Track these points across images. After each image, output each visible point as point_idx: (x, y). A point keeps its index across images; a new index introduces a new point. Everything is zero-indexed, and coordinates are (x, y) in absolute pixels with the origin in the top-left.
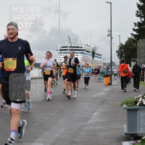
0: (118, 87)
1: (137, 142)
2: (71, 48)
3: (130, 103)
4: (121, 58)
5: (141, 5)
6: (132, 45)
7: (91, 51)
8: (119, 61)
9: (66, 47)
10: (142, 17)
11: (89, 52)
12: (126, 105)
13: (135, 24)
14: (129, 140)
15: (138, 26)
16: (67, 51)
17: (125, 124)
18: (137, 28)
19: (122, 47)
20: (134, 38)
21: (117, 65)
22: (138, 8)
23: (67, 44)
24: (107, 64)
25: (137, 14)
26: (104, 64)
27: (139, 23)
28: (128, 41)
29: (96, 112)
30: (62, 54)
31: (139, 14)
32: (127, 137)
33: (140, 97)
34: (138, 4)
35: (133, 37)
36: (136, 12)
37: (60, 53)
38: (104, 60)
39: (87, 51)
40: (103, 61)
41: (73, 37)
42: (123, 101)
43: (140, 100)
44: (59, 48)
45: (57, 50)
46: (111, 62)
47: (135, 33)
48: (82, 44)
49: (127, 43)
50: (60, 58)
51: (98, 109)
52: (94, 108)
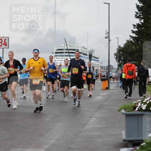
0: (115, 91)
1: (135, 149)
2: (67, 51)
3: (128, 108)
4: (119, 61)
5: (140, 6)
6: (131, 48)
7: (88, 54)
8: (117, 64)
9: (62, 50)
10: (141, 19)
11: (86, 55)
12: (124, 110)
13: (134, 26)
14: (127, 146)
15: (137, 28)
16: (63, 54)
17: (123, 130)
18: (136, 30)
19: (120, 50)
20: (133, 40)
21: (115, 69)
22: (137, 9)
23: (63, 46)
24: (104, 67)
25: (136, 15)
26: (102, 67)
27: (138, 25)
28: (126, 43)
29: (93, 118)
30: (58, 57)
31: (138, 15)
32: (125, 143)
33: (139, 102)
34: (137, 4)
35: (131, 40)
36: (136, 14)
37: (56, 56)
38: (101, 63)
39: (84, 54)
40: (100, 65)
41: (69, 39)
42: (121, 105)
43: (139, 105)
44: (55, 51)
45: (53, 53)
46: (109, 65)
47: (134, 35)
48: (78, 47)
49: (125, 45)
50: (56, 61)
51: (95, 114)
52: (91, 113)
